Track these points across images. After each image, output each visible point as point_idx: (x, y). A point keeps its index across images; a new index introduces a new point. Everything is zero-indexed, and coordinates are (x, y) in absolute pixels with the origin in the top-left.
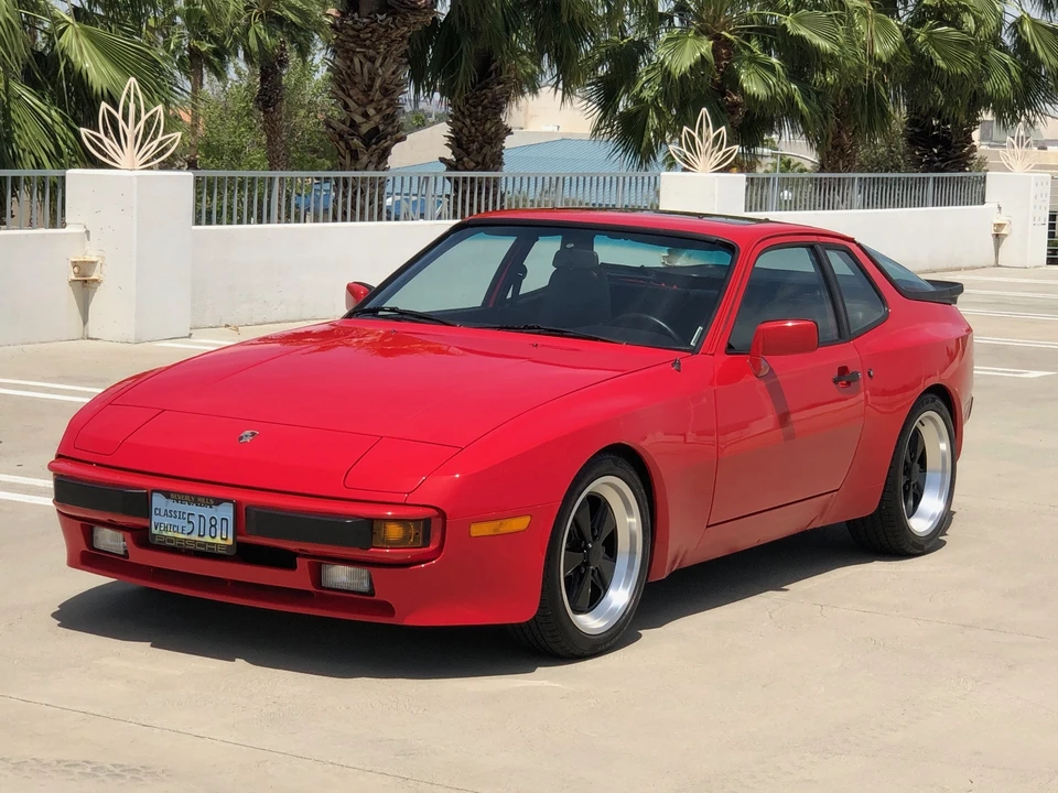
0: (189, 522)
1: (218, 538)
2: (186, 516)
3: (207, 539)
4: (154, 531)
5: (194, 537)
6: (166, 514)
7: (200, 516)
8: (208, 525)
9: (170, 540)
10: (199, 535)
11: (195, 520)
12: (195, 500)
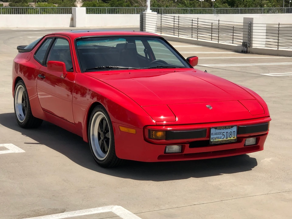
0: (223, 135)
1: (232, 137)
2: (222, 133)
3: (229, 139)
4: (211, 140)
5: (225, 139)
6: (215, 134)
7: (227, 132)
8: (229, 134)
9: (217, 142)
10: (226, 138)
11: (225, 134)
12: (225, 128)
